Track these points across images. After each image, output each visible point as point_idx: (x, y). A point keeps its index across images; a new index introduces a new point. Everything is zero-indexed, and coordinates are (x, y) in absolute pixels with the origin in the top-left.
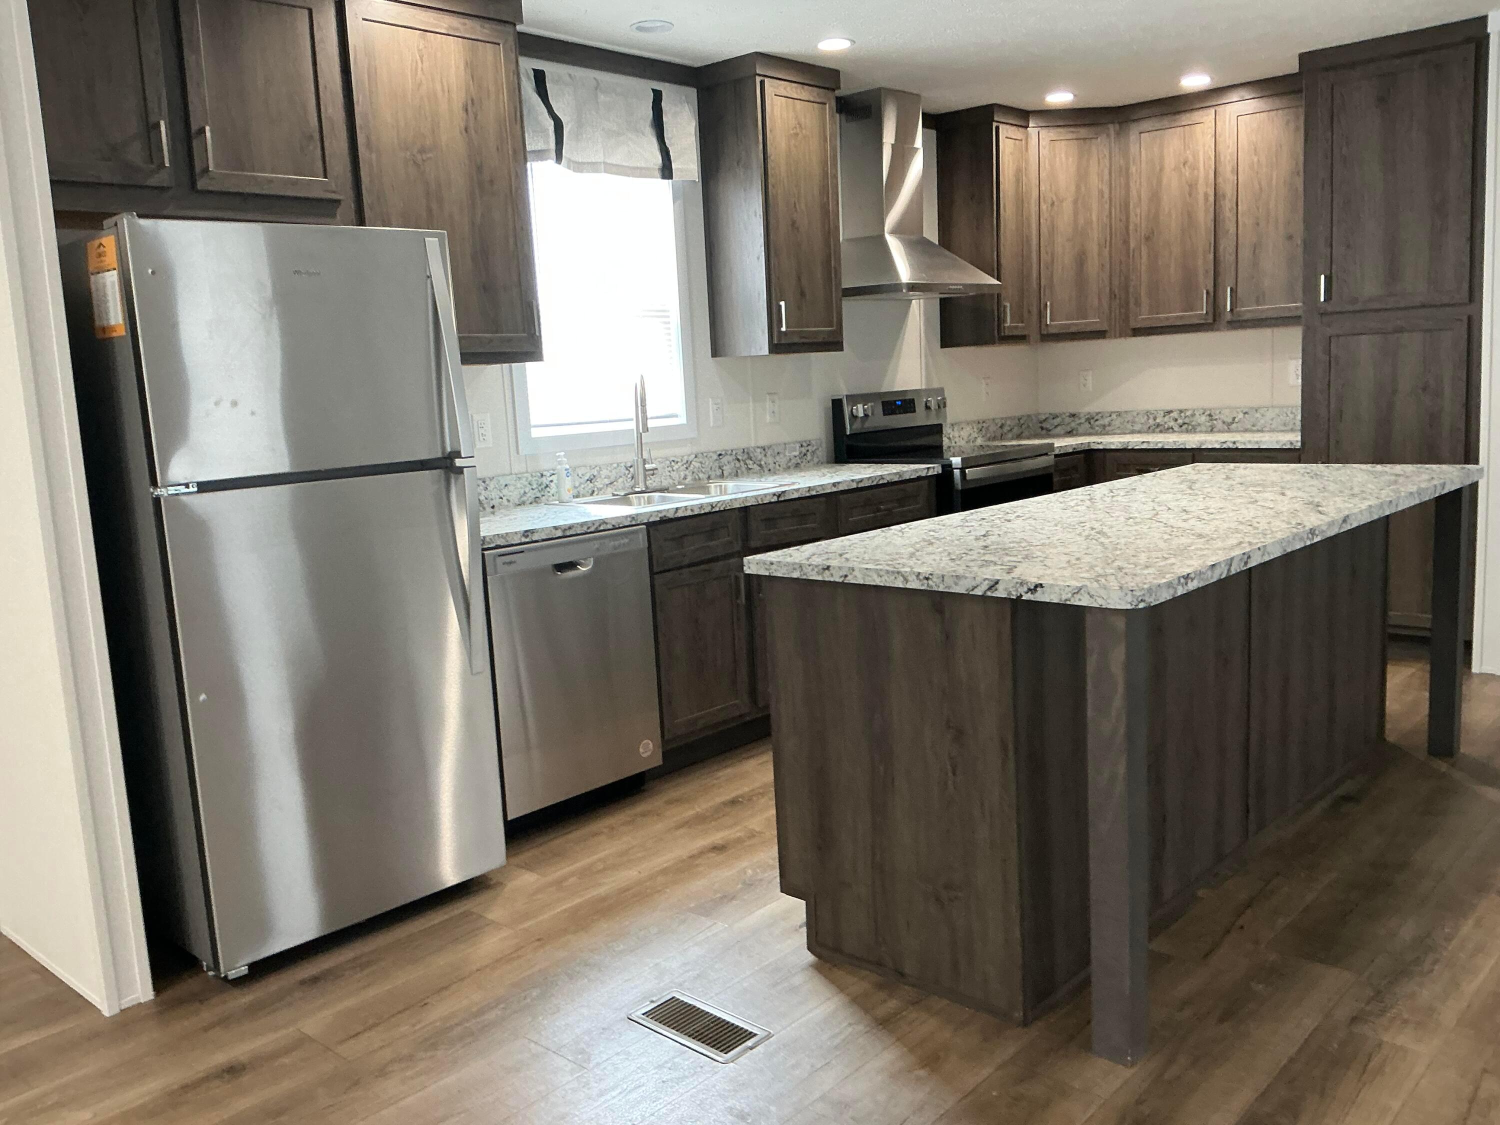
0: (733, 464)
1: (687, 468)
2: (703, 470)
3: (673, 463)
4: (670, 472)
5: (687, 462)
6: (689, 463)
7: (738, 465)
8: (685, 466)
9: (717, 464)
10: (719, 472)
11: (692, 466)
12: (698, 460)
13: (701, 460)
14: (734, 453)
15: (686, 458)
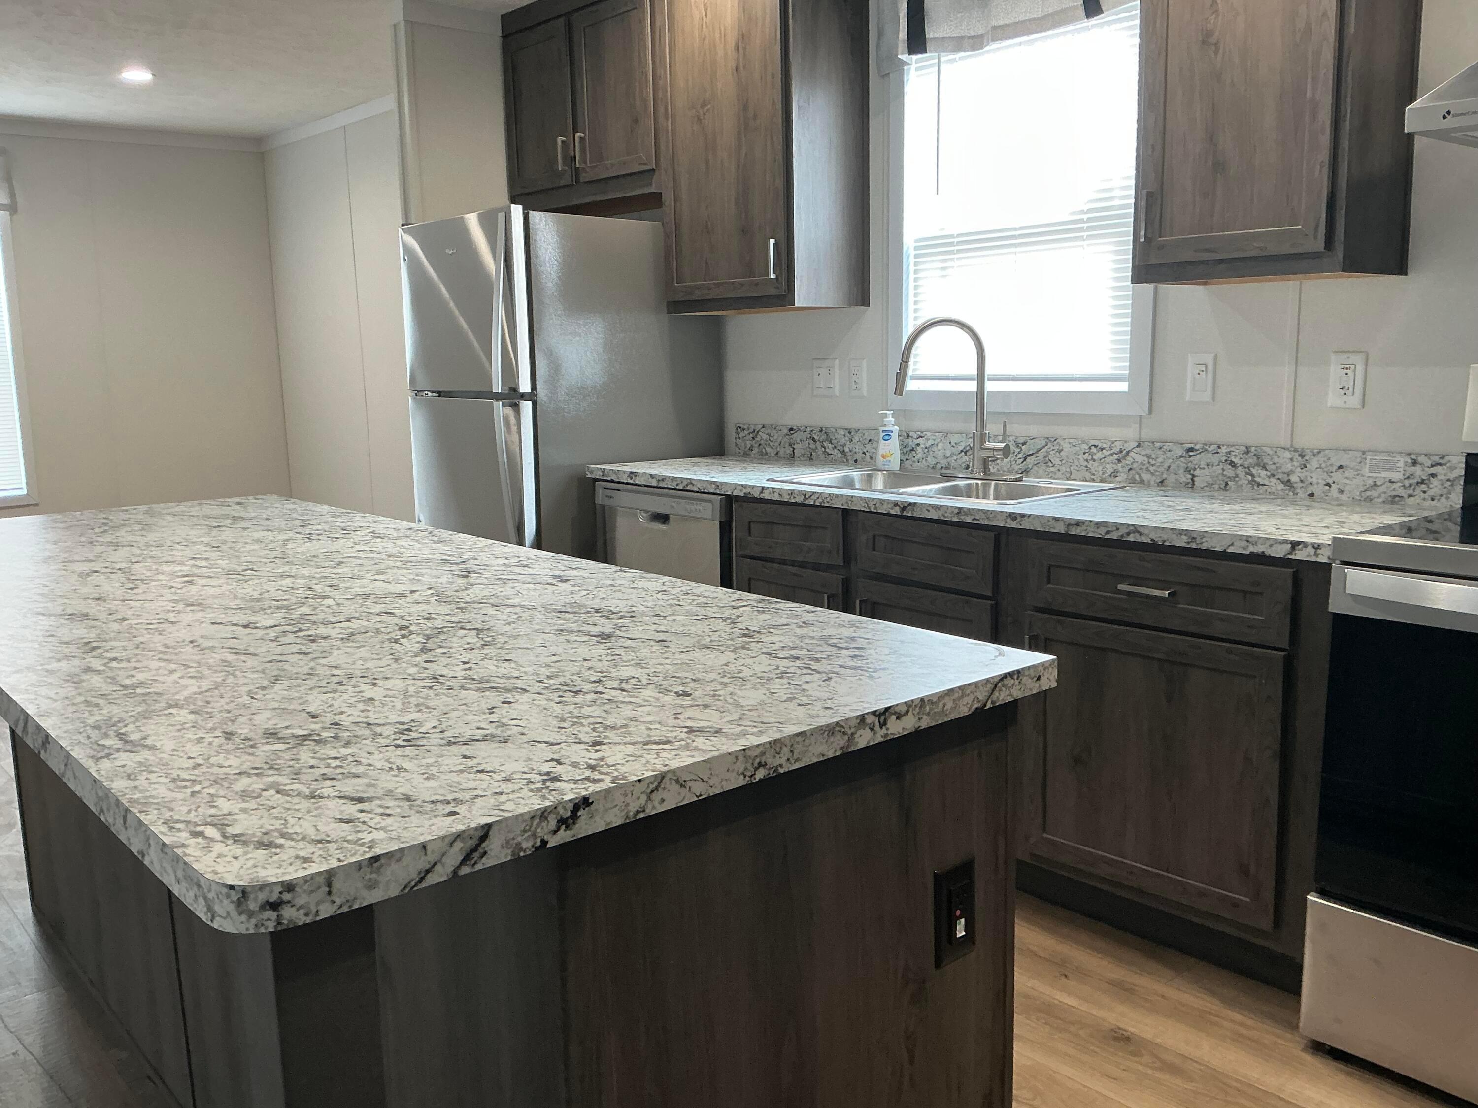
0: (1218, 470)
1: (1119, 461)
2: (1152, 469)
3: (1094, 450)
4: (1086, 460)
5: (1121, 451)
6: (1123, 454)
7: (1230, 472)
8: (1116, 456)
9: (1182, 463)
10: (1185, 478)
11: (1129, 458)
12: (1144, 453)
13: (1148, 452)
14: (1224, 450)
15: (1117, 446)
